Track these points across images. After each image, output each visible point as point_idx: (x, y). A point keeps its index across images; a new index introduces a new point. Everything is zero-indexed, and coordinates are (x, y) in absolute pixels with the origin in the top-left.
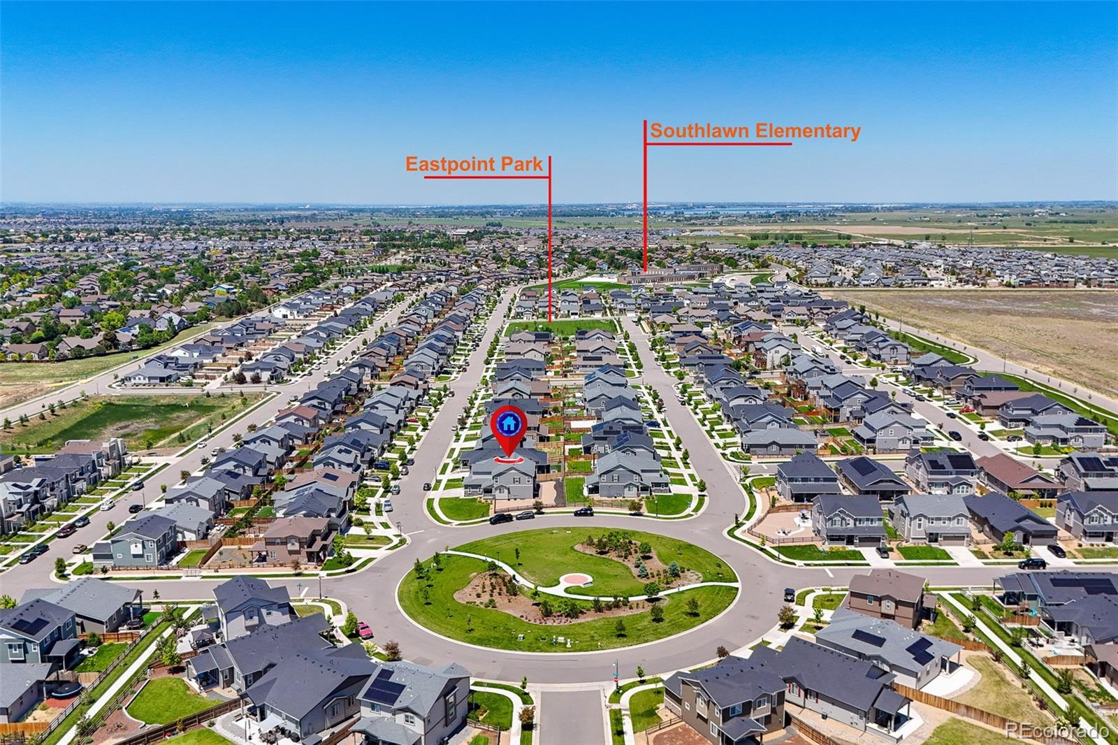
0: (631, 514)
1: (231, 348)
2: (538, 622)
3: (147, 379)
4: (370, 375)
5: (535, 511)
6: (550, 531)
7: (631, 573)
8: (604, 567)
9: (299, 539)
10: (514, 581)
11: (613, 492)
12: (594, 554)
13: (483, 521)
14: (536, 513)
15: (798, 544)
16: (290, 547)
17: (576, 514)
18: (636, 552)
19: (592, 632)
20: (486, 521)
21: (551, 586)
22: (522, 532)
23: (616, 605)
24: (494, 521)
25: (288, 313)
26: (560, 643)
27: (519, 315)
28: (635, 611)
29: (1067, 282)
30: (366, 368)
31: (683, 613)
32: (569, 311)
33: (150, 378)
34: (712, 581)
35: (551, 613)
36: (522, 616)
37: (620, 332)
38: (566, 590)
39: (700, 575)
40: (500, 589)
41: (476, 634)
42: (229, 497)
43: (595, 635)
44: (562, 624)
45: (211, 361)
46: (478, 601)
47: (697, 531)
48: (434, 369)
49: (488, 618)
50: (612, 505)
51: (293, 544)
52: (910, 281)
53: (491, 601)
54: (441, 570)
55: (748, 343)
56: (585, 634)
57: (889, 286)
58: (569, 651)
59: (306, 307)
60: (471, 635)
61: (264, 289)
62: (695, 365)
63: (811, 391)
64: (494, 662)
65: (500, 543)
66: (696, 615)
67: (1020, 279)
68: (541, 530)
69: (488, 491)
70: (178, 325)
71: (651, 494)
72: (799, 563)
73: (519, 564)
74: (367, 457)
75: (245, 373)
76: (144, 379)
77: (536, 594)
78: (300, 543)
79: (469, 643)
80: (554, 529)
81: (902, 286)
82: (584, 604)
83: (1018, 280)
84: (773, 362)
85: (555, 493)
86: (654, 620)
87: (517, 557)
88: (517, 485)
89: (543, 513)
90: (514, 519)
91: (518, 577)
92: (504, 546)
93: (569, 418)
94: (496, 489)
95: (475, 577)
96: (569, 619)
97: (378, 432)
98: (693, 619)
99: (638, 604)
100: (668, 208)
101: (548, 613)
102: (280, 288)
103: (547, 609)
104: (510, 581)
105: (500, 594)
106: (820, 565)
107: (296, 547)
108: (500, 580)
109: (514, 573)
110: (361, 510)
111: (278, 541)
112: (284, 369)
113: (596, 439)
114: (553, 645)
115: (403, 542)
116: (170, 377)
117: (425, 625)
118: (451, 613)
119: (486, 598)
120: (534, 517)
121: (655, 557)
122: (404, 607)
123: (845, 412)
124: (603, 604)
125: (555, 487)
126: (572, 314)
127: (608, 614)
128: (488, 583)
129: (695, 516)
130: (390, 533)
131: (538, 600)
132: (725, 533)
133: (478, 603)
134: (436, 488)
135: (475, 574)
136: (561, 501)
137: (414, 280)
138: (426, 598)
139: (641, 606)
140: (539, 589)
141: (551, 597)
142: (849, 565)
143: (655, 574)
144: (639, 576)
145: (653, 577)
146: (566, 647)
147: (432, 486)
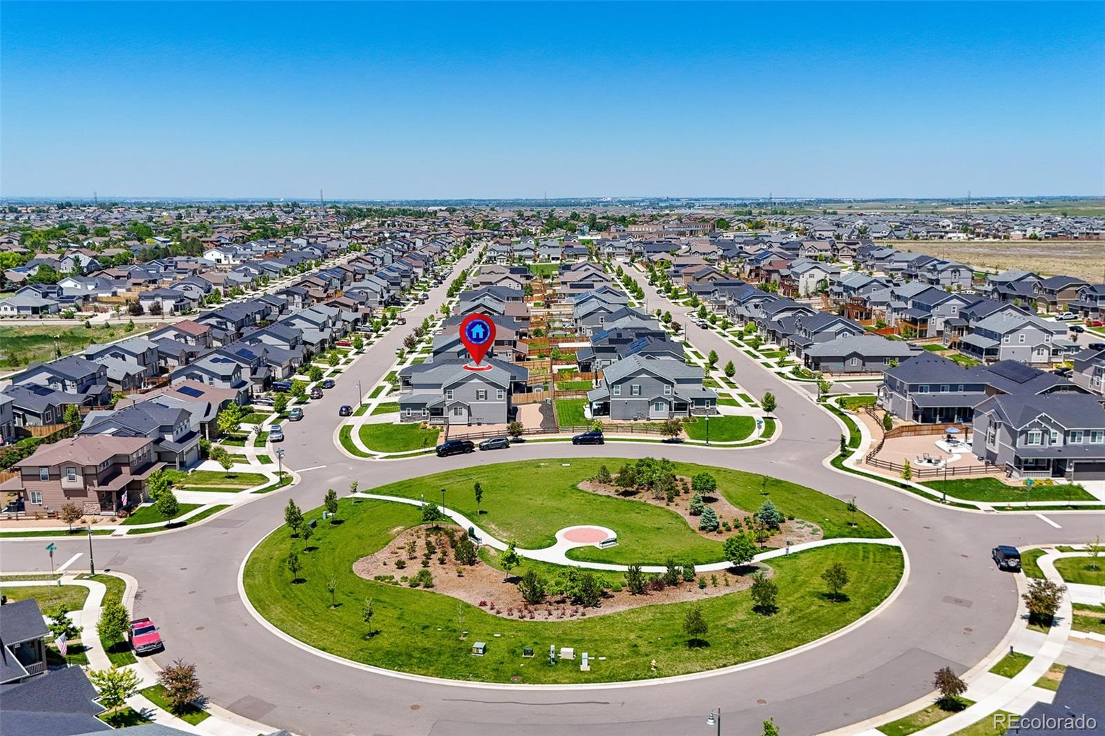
0: (664, 441)
1: (140, 284)
2: (516, 615)
3: (16, 310)
4: (300, 305)
5: (510, 438)
6: (536, 464)
7: (685, 523)
8: (634, 515)
9: (83, 468)
10: (471, 539)
11: (633, 412)
12: (613, 494)
13: (426, 452)
14: (512, 442)
15: (964, 477)
16: (66, 483)
17: (576, 441)
18: (687, 492)
19: (632, 636)
20: (430, 452)
21: (540, 548)
22: (488, 466)
23: (672, 581)
24: (444, 452)
25: (222, 257)
26: (566, 662)
27: (491, 260)
28: (711, 592)
29: (1098, 234)
30: (296, 296)
31: (813, 594)
32: (549, 255)
33: (19, 308)
34: (843, 536)
35: (543, 595)
36: (483, 604)
37: (610, 271)
38: (570, 554)
39: (816, 526)
40: (445, 554)
41: (383, 642)
42: (25, 422)
43: (639, 642)
44: (566, 618)
45: (110, 295)
46: (398, 575)
47: (779, 462)
48: (382, 297)
49: (413, 607)
50: (632, 429)
51: (72, 478)
52: (925, 234)
53: (423, 574)
54: (340, 522)
55: (770, 272)
56: (618, 641)
57: (902, 238)
58: (587, 681)
59: (244, 252)
60: (373, 643)
61: (204, 242)
62: (709, 293)
63: (874, 308)
64: (415, 707)
65: (451, 481)
66: (843, 598)
67: (1046, 231)
68: (521, 463)
69: (437, 412)
70: (87, 267)
71: (690, 416)
72: (985, 506)
73: (481, 512)
74: (262, 373)
75: (142, 303)
76: (12, 309)
77: (512, 559)
78: (85, 475)
79: (365, 662)
80: (541, 461)
81: (917, 238)
82: (607, 579)
83: (1043, 233)
84: (807, 288)
85: (541, 417)
86: (757, 609)
87: (478, 499)
88: (482, 402)
89: (522, 441)
90: (477, 449)
91: (478, 532)
92: (456, 486)
93: (555, 340)
94: (449, 408)
95: (399, 533)
96: (581, 609)
97: (288, 348)
98: (839, 607)
99: (714, 579)
100: (643, 201)
101: (535, 597)
102: (222, 242)
103: (534, 589)
104: (464, 538)
105: (442, 562)
106: (1022, 508)
107: (79, 483)
108: (445, 539)
109: (471, 525)
110: (231, 439)
111: (45, 472)
112: (194, 300)
113: (599, 350)
114: (549, 666)
115: (285, 481)
116: (46, 307)
117: (280, 624)
118: (340, 597)
119: (414, 569)
120: (508, 447)
121: (722, 499)
122: (250, 589)
123: (936, 323)
124: (647, 578)
125: (541, 410)
126: (553, 259)
127: (658, 598)
128: (421, 543)
129: (768, 443)
130: (268, 470)
131: (516, 571)
132: (827, 463)
133: (397, 578)
134: (359, 413)
135: (399, 528)
136: (549, 425)
137: (375, 235)
138: (294, 571)
139: (721, 581)
140: (519, 552)
141: (544, 568)
142: (1075, 507)
143: (731, 524)
144: (703, 529)
145: (729, 530)
146: (578, 671)
147: (354, 411)
